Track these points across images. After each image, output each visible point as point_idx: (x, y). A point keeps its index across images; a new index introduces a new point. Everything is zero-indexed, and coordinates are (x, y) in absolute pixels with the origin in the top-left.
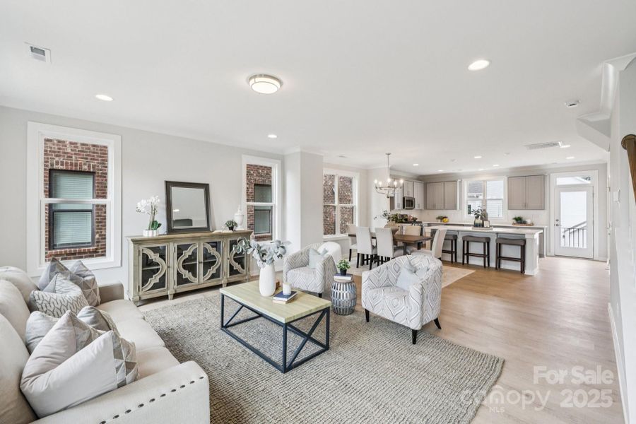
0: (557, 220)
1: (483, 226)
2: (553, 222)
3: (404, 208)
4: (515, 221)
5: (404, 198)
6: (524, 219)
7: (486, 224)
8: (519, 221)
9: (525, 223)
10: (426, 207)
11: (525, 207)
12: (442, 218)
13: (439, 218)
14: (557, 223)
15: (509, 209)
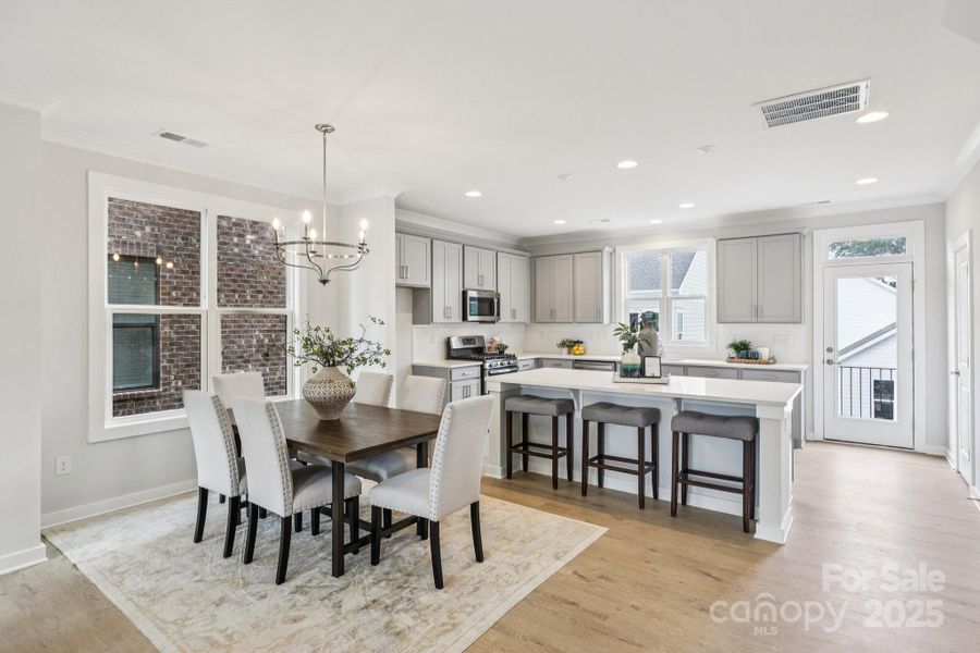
0: (830, 350)
1: (642, 373)
2: (820, 354)
3: (465, 318)
4: (733, 353)
5: (464, 293)
6: (754, 347)
7: (652, 366)
8: (743, 350)
9: (755, 357)
10: (534, 318)
11: (757, 315)
12: (570, 345)
13: (563, 344)
14: (829, 356)
15: (719, 322)
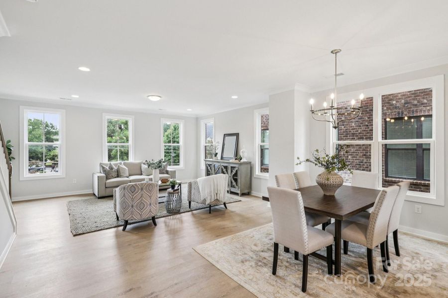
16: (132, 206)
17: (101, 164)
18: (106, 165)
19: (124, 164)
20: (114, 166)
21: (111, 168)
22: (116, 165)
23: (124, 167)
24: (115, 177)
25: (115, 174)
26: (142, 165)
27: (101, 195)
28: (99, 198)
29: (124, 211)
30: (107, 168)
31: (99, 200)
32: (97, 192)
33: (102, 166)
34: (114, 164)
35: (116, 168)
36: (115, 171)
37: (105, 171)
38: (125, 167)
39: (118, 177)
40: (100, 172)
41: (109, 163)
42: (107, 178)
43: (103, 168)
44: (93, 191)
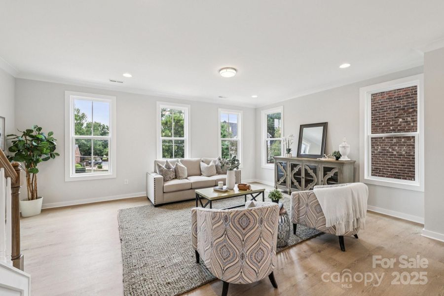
16: (242, 257)
17: (155, 161)
18: (162, 163)
19: (182, 161)
20: (171, 165)
21: (168, 167)
22: (173, 163)
23: (182, 166)
24: (173, 179)
25: (172, 175)
26: (201, 163)
27: (159, 202)
28: (156, 206)
29: (224, 264)
30: (164, 167)
31: (157, 208)
32: (153, 199)
33: (158, 165)
34: (171, 162)
35: (174, 167)
36: (173, 171)
37: (161, 171)
38: (184, 166)
39: (176, 178)
40: (155, 172)
41: (165, 160)
42: (165, 180)
43: (160, 167)
44: (147, 193)
